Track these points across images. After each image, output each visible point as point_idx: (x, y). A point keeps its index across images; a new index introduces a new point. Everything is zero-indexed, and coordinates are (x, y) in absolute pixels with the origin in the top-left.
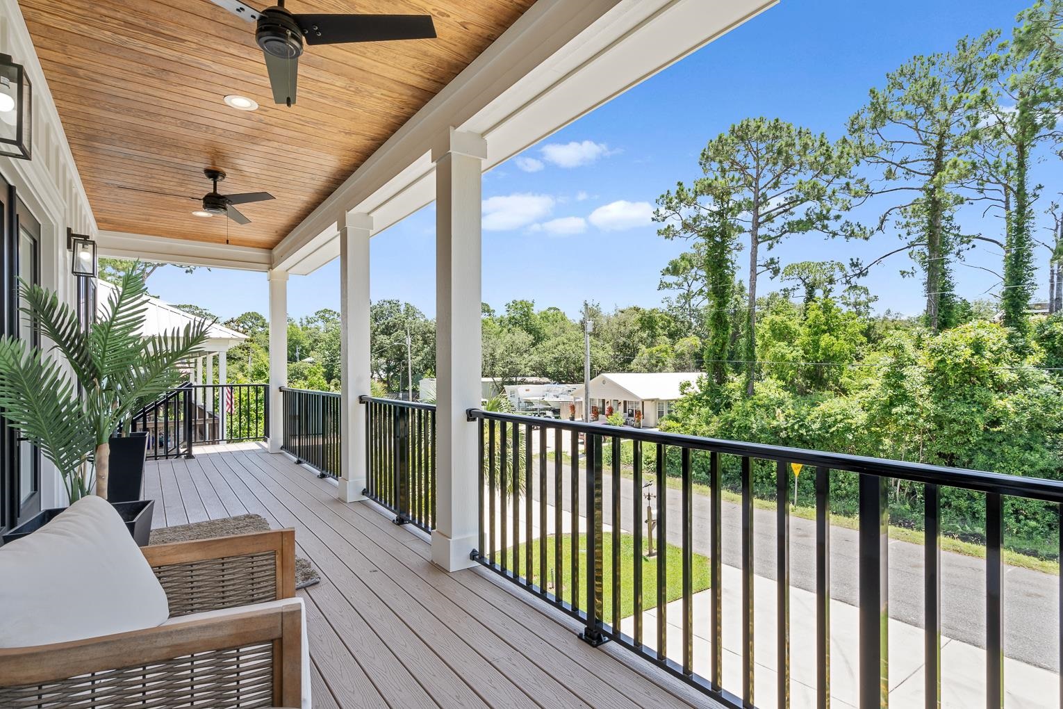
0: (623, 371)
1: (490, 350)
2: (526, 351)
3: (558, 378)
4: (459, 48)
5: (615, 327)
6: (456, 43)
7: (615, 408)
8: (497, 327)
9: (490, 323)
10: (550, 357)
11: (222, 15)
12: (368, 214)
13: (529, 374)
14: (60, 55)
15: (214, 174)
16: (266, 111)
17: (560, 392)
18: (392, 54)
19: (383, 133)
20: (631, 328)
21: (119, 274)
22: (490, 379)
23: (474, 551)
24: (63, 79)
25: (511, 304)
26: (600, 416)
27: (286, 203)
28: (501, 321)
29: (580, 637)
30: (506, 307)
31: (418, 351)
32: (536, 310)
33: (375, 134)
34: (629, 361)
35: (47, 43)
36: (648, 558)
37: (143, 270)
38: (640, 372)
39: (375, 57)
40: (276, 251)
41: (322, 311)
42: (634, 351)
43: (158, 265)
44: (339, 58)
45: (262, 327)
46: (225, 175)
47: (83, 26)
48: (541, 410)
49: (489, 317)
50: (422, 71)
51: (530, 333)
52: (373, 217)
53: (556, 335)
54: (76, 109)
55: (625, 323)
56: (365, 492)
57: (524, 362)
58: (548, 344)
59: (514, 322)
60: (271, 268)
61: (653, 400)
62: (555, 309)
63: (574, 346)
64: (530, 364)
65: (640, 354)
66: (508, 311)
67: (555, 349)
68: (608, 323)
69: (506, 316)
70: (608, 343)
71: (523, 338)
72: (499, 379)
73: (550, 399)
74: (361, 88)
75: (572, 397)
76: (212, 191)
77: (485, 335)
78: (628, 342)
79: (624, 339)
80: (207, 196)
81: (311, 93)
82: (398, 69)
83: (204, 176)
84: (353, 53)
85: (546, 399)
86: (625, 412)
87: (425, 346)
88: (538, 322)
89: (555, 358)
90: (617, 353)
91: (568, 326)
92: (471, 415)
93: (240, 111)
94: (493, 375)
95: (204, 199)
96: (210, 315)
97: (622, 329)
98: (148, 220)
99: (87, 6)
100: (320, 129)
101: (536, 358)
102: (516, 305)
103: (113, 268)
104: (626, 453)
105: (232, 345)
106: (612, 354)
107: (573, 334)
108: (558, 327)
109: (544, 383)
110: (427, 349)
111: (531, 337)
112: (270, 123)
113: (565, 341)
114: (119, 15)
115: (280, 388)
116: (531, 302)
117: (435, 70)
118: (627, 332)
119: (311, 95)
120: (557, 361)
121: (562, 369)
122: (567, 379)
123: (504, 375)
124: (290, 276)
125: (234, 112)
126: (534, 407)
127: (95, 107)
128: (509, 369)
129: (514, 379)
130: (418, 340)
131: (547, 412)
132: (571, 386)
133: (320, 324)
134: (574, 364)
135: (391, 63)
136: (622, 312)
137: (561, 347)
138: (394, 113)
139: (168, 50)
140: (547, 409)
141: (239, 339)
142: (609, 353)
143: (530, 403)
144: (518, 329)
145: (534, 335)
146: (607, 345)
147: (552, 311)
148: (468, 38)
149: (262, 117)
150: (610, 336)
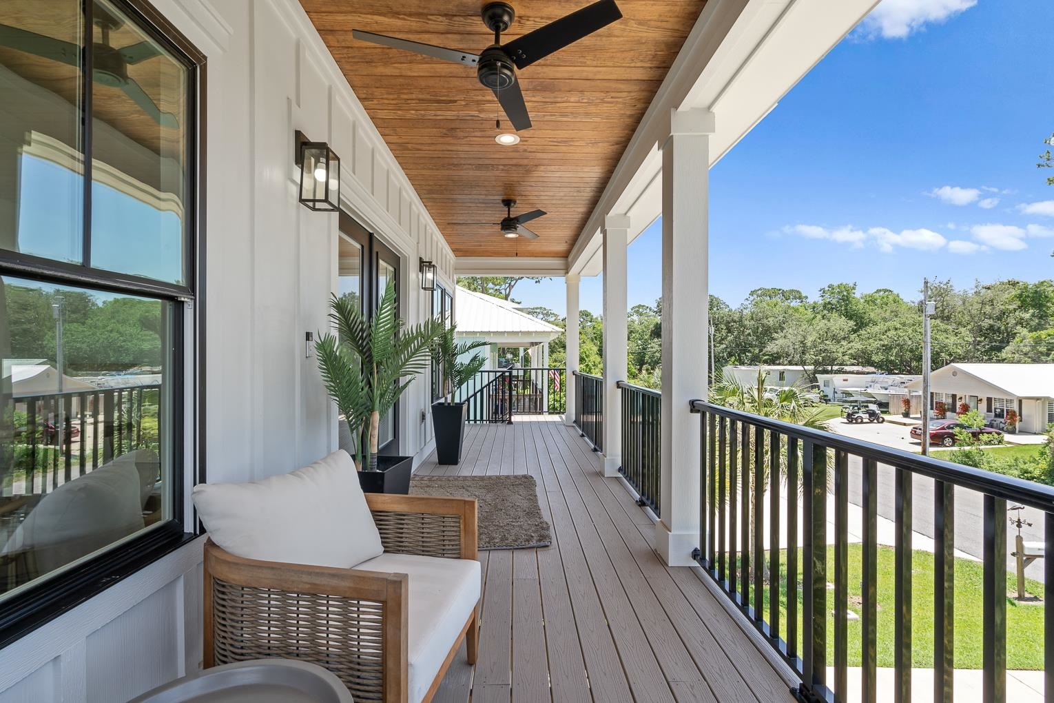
0: (990, 360)
1: (800, 338)
2: (844, 339)
3: (888, 367)
4: (672, 23)
5: (975, 307)
6: (668, 19)
7: (972, 405)
8: (810, 314)
9: (802, 310)
10: (877, 344)
11: (472, 70)
12: (626, 214)
13: (849, 363)
14: (395, 137)
15: (508, 203)
16: (526, 141)
17: (890, 384)
18: (608, 54)
19: (624, 135)
20: (1003, 307)
21: (496, 288)
22: (800, 368)
23: (696, 550)
24: (403, 153)
25: (827, 289)
26: (948, 414)
27: (565, 216)
28: (814, 308)
29: (793, 691)
30: (821, 292)
31: (723, 339)
32: (857, 294)
33: (618, 137)
34: (999, 349)
35: (387, 132)
36: (1016, 602)
37: (510, 284)
38: (1019, 362)
39: (595, 63)
40: (570, 259)
41: (636, 307)
42: (1008, 335)
43: (519, 279)
44: (566, 75)
45: (591, 322)
46: (516, 202)
47: (399, 112)
48: (863, 402)
49: (800, 304)
50: (641, 61)
51: (851, 319)
52: (629, 217)
53: (885, 320)
54: (416, 173)
55: (992, 301)
56: (620, 470)
57: (841, 350)
58: (875, 329)
59: (829, 307)
60: (567, 273)
61: (1038, 399)
62: (885, 291)
63: (910, 331)
64: (849, 352)
65: (1017, 339)
66: (822, 296)
67: (884, 335)
68: (964, 303)
69: (820, 301)
70: (965, 327)
71: (840, 324)
72: (811, 368)
73: (876, 391)
74: (593, 97)
75: (906, 390)
76: (507, 216)
77: (795, 323)
78: (998, 324)
79: (991, 322)
80: (504, 220)
81: (555, 115)
82: (619, 67)
83: (502, 205)
84: (575, 66)
85: (869, 391)
86: (989, 410)
87: (729, 334)
88: (861, 307)
89: (883, 346)
90: (978, 339)
91: (903, 309)
92: (694, 406)
93: (509, 147)
94: (803, 363)
95: (501, 223)
96: (553, 314)
97: (988, 309)
98: (481, 246)
99: (396, 96)
100: (571, 145)
101: (857, 346)
102: (833, 289)
103: (493, 284)
104: (988, 463)
105: (553, 337)
106: (971, 340)
107: (910, 318)
108: (889, 311)
109: (868, 373)
110: (730, 338)
111: (852, 323)
112: (532, 150)
113: (898, 326)
114: (414, 96)
115: (573, 372)
116: (851, 285)
117: (655, 56)
118: (997, 313)
119: (554, 117)
120: (887, 349)
121: (893, 358)
122: (900, 369)
123: (816, 363)
124: (581, 277)
125: (503, 148)
126: (852, 399)
127: (424, 169)
128: (823, 357)
129: (829, 368)
130: (722, 329)
131: (869, 405)
132: (905, 377)
133: (635, 317)
134: (911, 352)
135: (610, 64)
136: (989, 288)
137: (892, 333)
138: (628, 113)
139: (449, 112)
140: (871, 402)
141: (557, 332)
142: (966, 339)
143: (849, 394)
144: (835, 315)
145: (856, 321)
146: (962, 329)
147: (882, 293)
148: (677, 8)
149: (525, 147)
150: (967, 318)
